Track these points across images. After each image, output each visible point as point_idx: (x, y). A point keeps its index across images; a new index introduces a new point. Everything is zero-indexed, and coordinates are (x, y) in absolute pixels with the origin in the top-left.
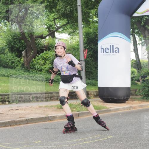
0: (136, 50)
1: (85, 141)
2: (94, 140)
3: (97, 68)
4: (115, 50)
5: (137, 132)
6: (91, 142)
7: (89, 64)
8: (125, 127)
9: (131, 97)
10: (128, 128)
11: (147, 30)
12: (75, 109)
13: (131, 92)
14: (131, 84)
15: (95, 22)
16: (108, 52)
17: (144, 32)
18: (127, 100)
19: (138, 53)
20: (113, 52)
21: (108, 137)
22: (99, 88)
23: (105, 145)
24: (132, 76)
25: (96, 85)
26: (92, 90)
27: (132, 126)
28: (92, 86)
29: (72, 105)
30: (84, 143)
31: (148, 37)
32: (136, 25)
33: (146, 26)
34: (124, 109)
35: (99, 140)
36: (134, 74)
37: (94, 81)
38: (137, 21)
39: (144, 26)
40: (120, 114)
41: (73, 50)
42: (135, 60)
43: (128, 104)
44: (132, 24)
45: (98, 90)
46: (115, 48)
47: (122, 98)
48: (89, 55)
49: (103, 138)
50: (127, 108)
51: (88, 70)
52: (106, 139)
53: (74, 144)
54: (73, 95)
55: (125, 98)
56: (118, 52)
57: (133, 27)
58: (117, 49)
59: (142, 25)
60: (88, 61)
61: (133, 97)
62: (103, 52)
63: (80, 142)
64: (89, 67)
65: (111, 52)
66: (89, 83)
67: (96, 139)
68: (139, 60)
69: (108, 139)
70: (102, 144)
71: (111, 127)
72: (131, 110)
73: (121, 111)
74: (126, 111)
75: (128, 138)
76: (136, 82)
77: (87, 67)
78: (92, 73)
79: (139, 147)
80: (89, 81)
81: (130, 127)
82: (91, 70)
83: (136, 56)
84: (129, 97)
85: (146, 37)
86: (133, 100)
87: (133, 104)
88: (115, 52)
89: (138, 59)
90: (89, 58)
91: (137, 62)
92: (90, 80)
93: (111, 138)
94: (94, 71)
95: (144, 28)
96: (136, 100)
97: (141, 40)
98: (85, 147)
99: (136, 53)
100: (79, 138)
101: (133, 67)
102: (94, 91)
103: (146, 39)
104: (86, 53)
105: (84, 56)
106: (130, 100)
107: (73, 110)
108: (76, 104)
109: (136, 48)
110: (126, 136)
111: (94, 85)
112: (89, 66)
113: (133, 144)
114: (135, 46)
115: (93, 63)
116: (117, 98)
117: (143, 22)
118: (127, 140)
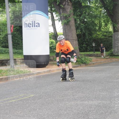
0: (54, 25)
1: (11, 100)
2: (19, 99)
3: (22, 40)
4: (36, 25)
5: (54, 90)
6: (16, 100)
7: (16, 37)
8: (44, 87)
9: (50, 62)
10: (47, 87)
11: (62, 9)
12: (4, 74)
13: (50, 59)
14: (50, 52)
15: (20, 2)
16: (31, 27)
17: (59, 10)
18: (47, 65)
19: (55, 27)
20: (35, 27)
21: (30, 96)
22: (25, 56)
23: (27, 102)
24: (51, 46)
25: (21, 53)
26: (19, 58)
27: (50, 85)
28: (19, 55)
29: (2, 71)
30: (11, 101)
31: (62, 14)
32: (53, 5)
33: (61, 5)
34: (45, 72)
35: (23, 98)
36: (53, 44)
37: (20, 51)
38: (54, 1)
39: (59, 5)
40: (41, 77)
41: (3, 26)
42: (53, 32)
43: (48, 68)
44: (50, 3)
45: (23, 58)
46: (37, 23)
47: (43, 64)
48: (16, 29)
49: (26, 96)
50: (47, 71)
51: (16, 41)
52: (29, 97)
53: (2, 102)
54: (3, 62)
55: (46, 63)
56: (39, 26)
57: (51, 6)
58: (38, 24)
59: (57, 4)
60: (15, 34)
61: (52, 62)
62: (27, 27)
63: (7, 101)
64: (16, 40)
65: (33, 27)
66: (16, 53)
67: (20, 98)
68: (57, 33)
69: (30, 97)
70: (25, 102)
71: (34, 87)
72: (50, 73)
73: (42, 74)
74: (46, 74)
75: (46, 96)
76: (54, 50)
77: (14, 40)
78: (19, 44)
79: (54, 102)
80: (16, 51)
81: (48, 87)
82: (18, 41)
83: (54, 29)
84: (49, 62)
85: (61, 14)
86: (52, 65)
87: (51, 68)
88: (37, 26)
89: (55, 32)
90: (16, 32)
91: (55, 34)
92: (17, 49)
93: (33, 96)
94: (20, 42)
95: (59, 7)
96: (54, 65)
97: (57, 16)
98: (11, 105)
99: (54, 27)
100: (7, 98)
101: (52, 38)
102: (21, 58)
103: (61, 15)
104: (13, 27)
105: (11, 30)
106: (49, 65)
107: (3, 74)
108: (6, 70)
109: (54, 24)
110: (44, 94)
111: (21, 54)
112: (16, 38)
113: (50, 100)
114: (53, 21)
115: (19, 36)
116: (39, 64)
117: (58, 2)
118: (45, 97)
